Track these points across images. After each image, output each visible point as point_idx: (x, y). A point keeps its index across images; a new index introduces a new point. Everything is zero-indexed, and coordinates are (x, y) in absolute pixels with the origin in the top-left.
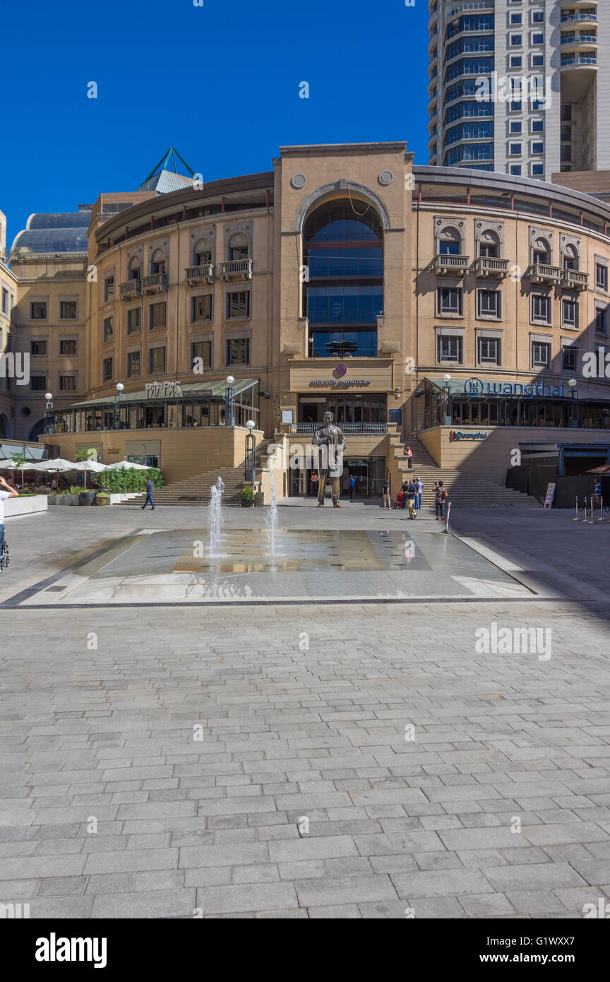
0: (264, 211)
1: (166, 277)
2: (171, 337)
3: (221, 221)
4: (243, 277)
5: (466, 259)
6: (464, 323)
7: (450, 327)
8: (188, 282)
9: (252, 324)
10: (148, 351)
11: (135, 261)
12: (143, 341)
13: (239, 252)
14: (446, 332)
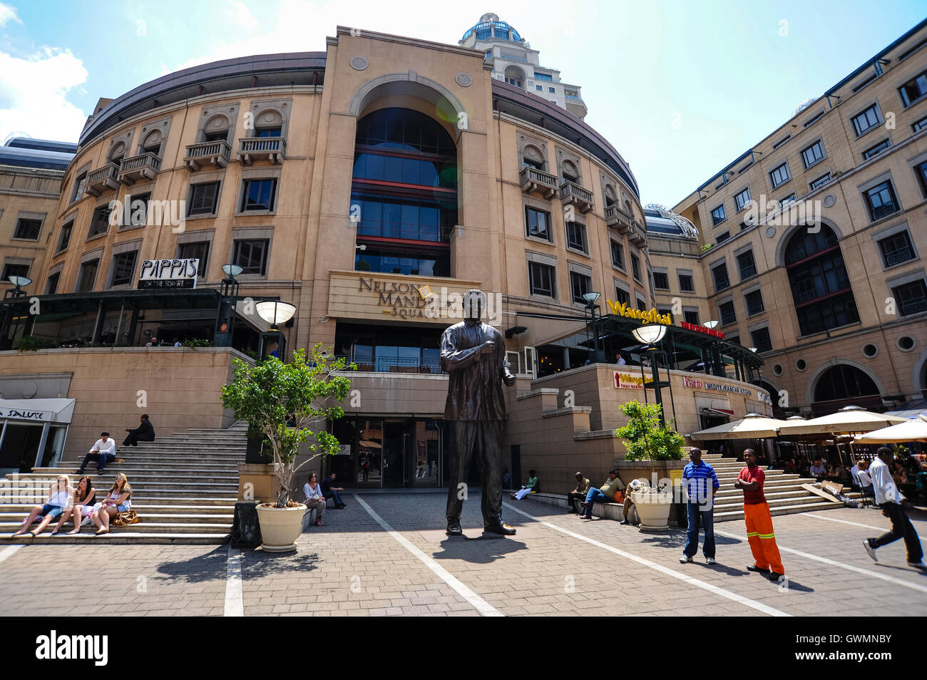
0: (310, 88)
1: (157, 162)
2: (149, 237)
3: (247, 97)
4: (271, 157)
5: (554, 179)
6: (555, 252)
7: (541, 254)
8: (188, 163)
9: (274, 222)
10: (112, 257)
11: (121, 148)
12: (106, 245)
13: (269, 132)
14: (537, 259)
